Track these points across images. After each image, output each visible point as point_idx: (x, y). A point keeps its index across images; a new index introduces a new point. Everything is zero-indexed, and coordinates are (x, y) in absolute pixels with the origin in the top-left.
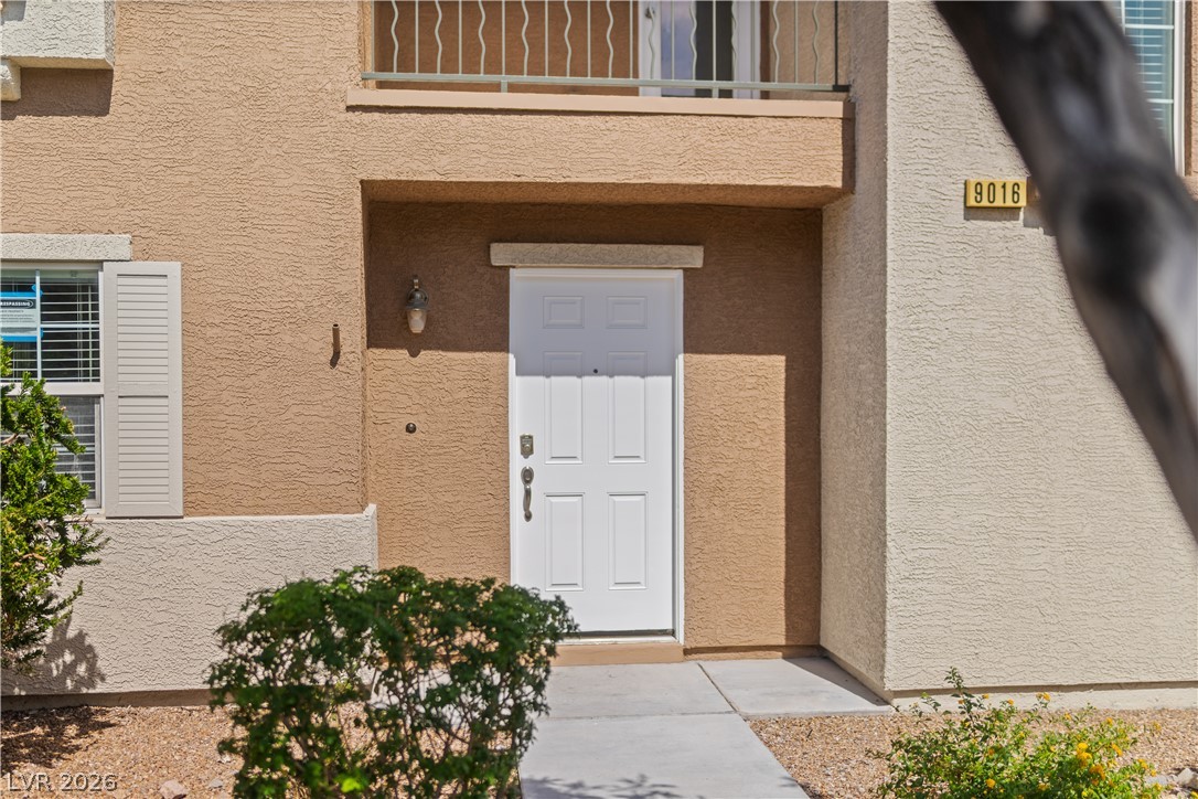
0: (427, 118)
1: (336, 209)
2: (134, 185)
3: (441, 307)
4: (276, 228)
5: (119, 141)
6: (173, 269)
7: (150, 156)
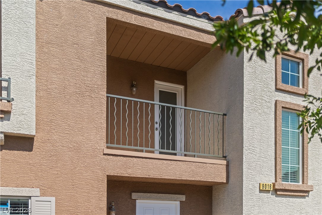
0: (125, 158)
1: (100, 183)
2: (40, 173)
3: (118, 210)
4: (83, 188)
5: (35, 160)
6: (53, 199)
7: (45, 165)
